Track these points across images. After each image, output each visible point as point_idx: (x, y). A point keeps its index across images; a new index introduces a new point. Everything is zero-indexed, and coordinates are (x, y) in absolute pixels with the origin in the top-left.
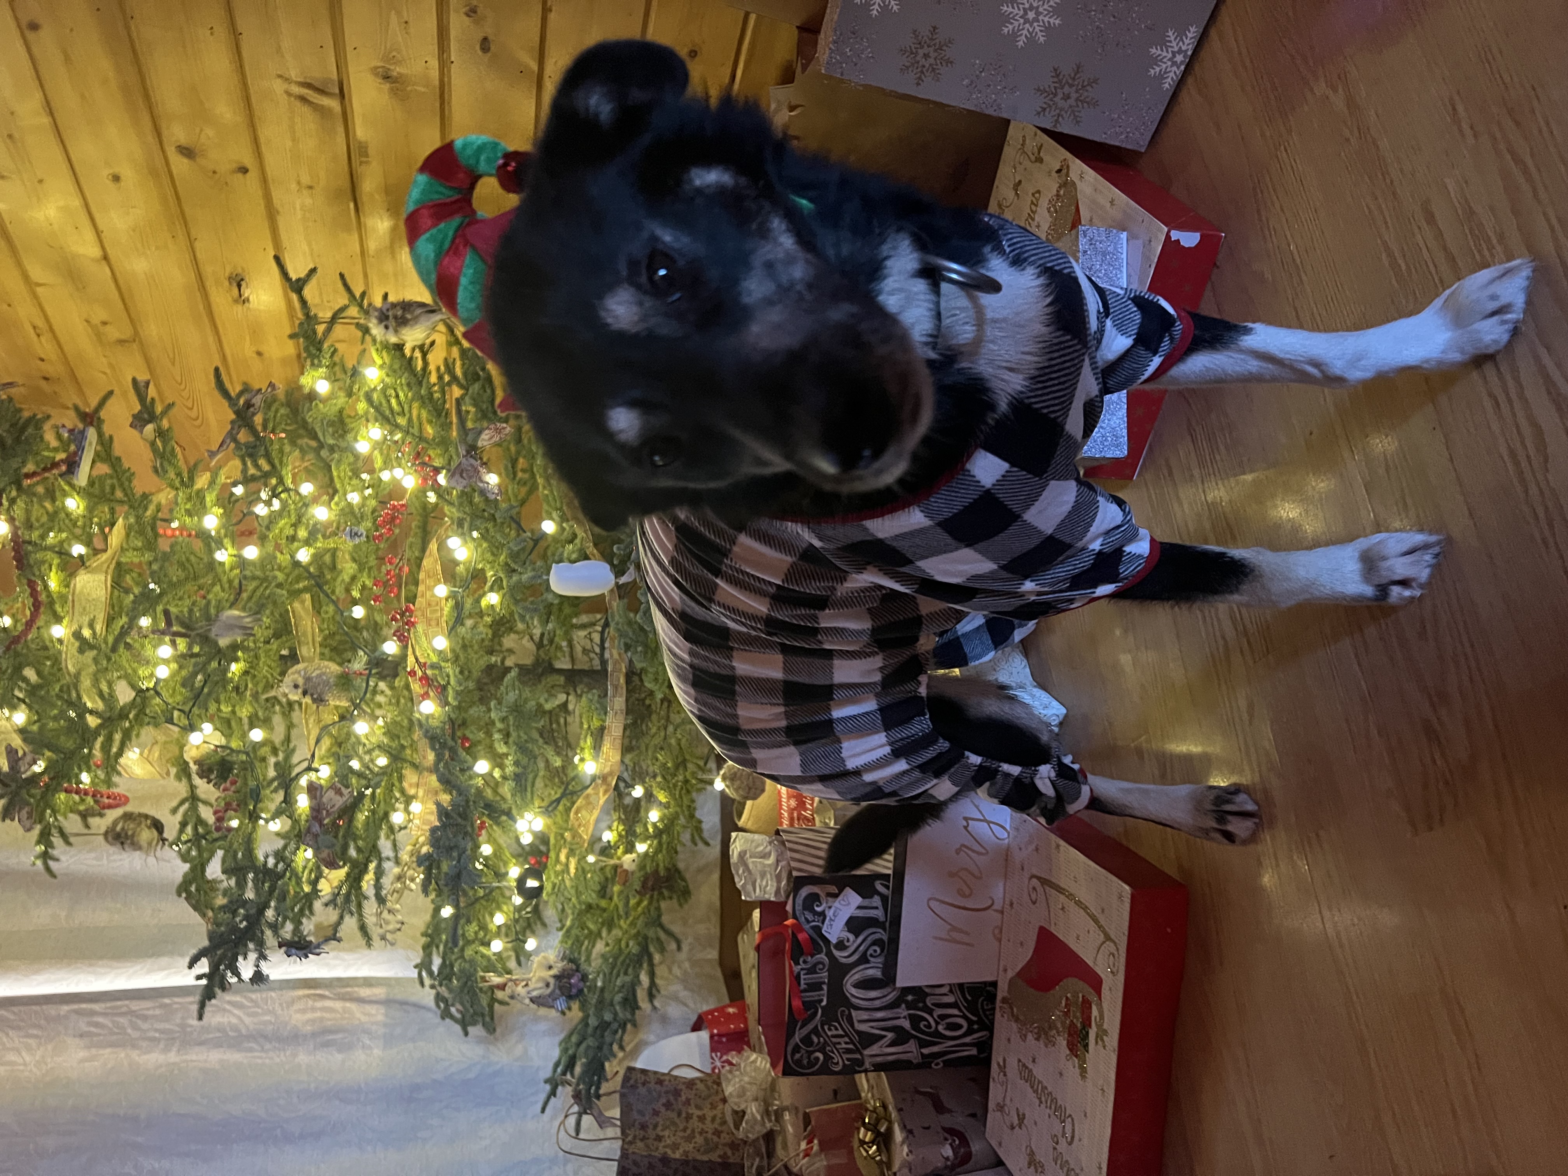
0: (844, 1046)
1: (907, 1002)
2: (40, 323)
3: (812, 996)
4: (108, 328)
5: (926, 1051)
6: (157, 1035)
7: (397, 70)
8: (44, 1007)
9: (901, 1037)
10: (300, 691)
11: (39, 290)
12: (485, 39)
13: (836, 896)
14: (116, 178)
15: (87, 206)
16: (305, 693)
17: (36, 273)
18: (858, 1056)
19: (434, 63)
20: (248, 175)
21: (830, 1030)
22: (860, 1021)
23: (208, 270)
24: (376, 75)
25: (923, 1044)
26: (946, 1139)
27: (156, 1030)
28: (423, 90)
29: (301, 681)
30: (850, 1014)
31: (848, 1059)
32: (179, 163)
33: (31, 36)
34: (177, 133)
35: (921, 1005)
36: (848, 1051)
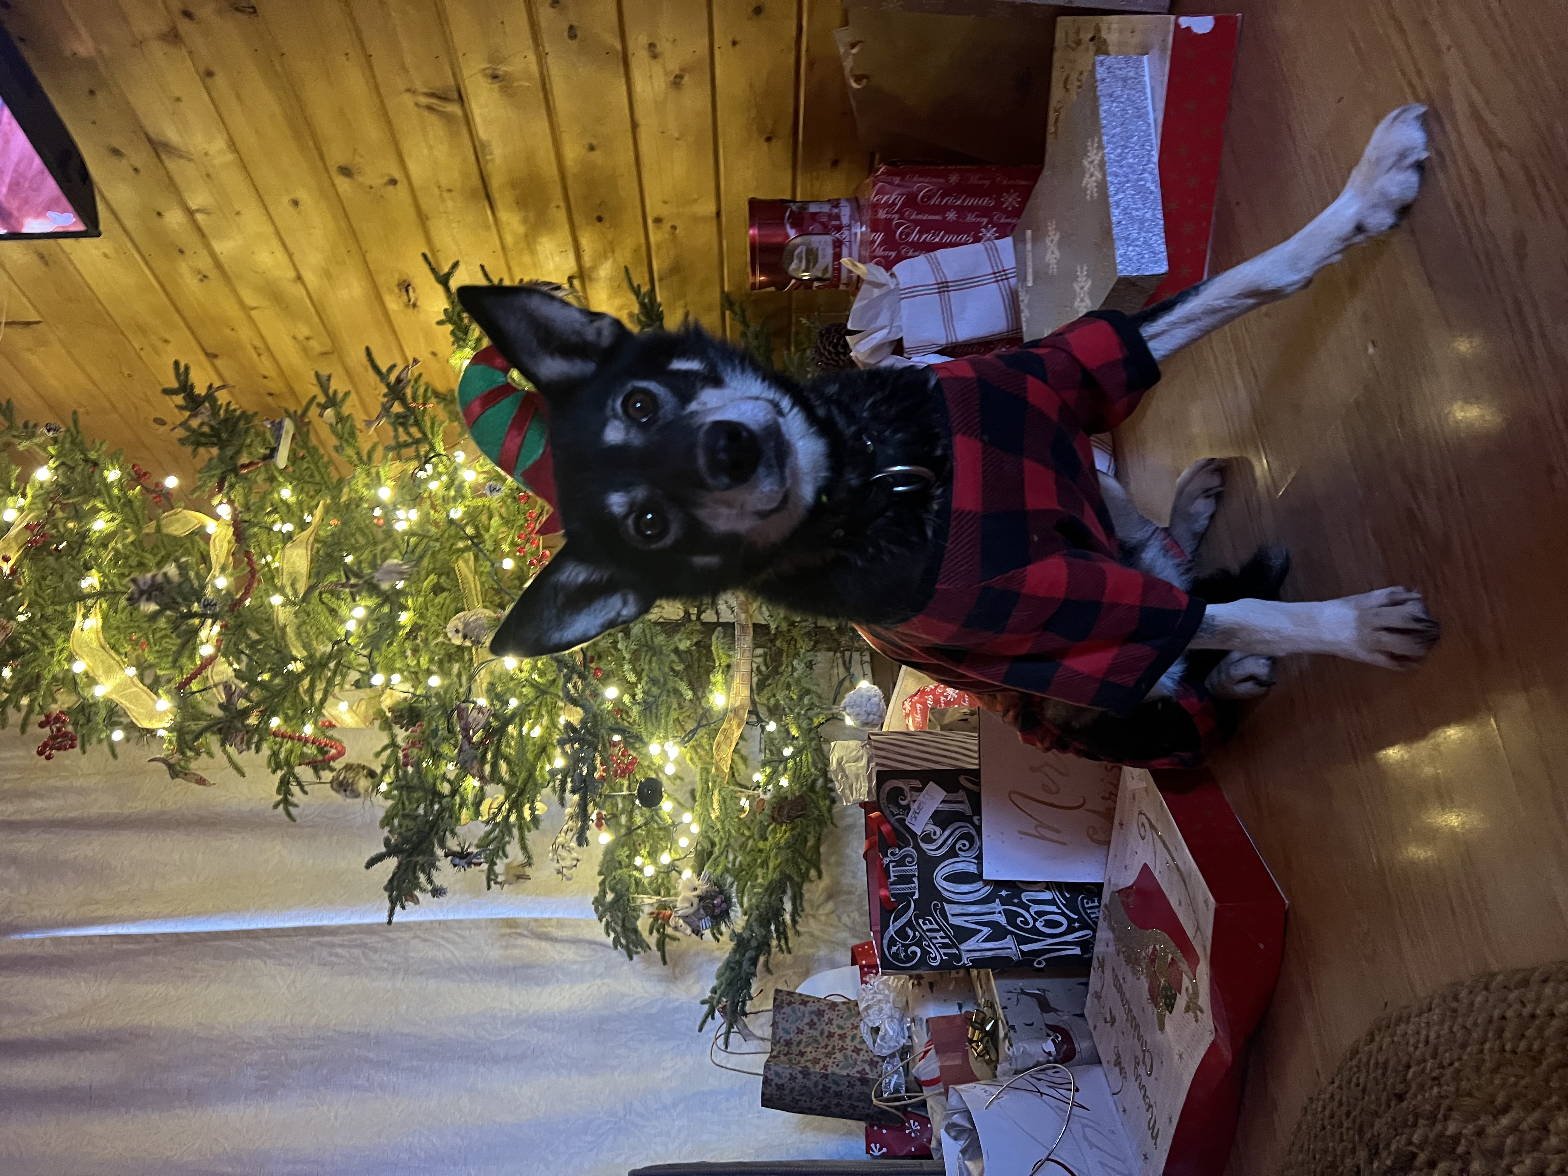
0: (940, 940)
1: (1001, 897)
2: (258, 343)
3: (902, 888)
4: (312, 343)
5: (1025, 948)
6: (386, 965)
7: (503, 69)
8: (295, 939)
9: (998, 933)
10: (460, 635)
11: (254, 313)
12: (571, 28)
13: (920, 790)
14: (295, 203)
15: (278, 233)
16: (465, 637)
17: (250, 299)
18: (955, 951)
19: (532, 58)
20: (399, 186)
21: (925, 924)
22: (953, 915)
23: (381, 279)
24: (486, 76)
25: (1021, 941)
26: (1048, 1035)
27: (385, 961)
28: (527, 84)
29: (460, 627)
30: (943, 906)
31: (945, 954)
32: (343, 184)
33: (209, 81)
34: (337, 155)
35: (1016, 901)
36: (944, 946)
